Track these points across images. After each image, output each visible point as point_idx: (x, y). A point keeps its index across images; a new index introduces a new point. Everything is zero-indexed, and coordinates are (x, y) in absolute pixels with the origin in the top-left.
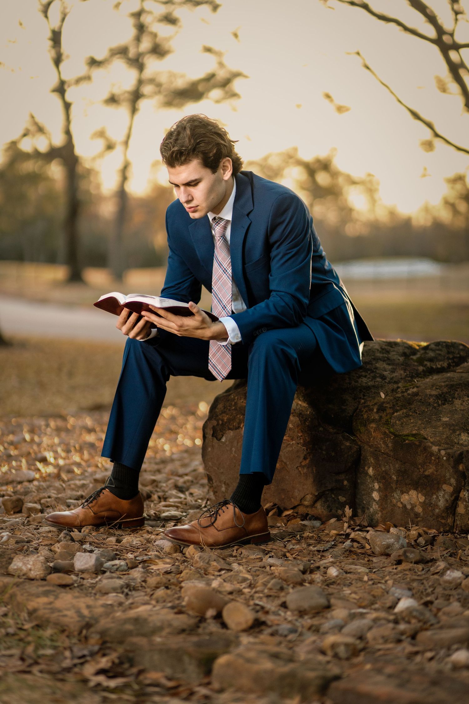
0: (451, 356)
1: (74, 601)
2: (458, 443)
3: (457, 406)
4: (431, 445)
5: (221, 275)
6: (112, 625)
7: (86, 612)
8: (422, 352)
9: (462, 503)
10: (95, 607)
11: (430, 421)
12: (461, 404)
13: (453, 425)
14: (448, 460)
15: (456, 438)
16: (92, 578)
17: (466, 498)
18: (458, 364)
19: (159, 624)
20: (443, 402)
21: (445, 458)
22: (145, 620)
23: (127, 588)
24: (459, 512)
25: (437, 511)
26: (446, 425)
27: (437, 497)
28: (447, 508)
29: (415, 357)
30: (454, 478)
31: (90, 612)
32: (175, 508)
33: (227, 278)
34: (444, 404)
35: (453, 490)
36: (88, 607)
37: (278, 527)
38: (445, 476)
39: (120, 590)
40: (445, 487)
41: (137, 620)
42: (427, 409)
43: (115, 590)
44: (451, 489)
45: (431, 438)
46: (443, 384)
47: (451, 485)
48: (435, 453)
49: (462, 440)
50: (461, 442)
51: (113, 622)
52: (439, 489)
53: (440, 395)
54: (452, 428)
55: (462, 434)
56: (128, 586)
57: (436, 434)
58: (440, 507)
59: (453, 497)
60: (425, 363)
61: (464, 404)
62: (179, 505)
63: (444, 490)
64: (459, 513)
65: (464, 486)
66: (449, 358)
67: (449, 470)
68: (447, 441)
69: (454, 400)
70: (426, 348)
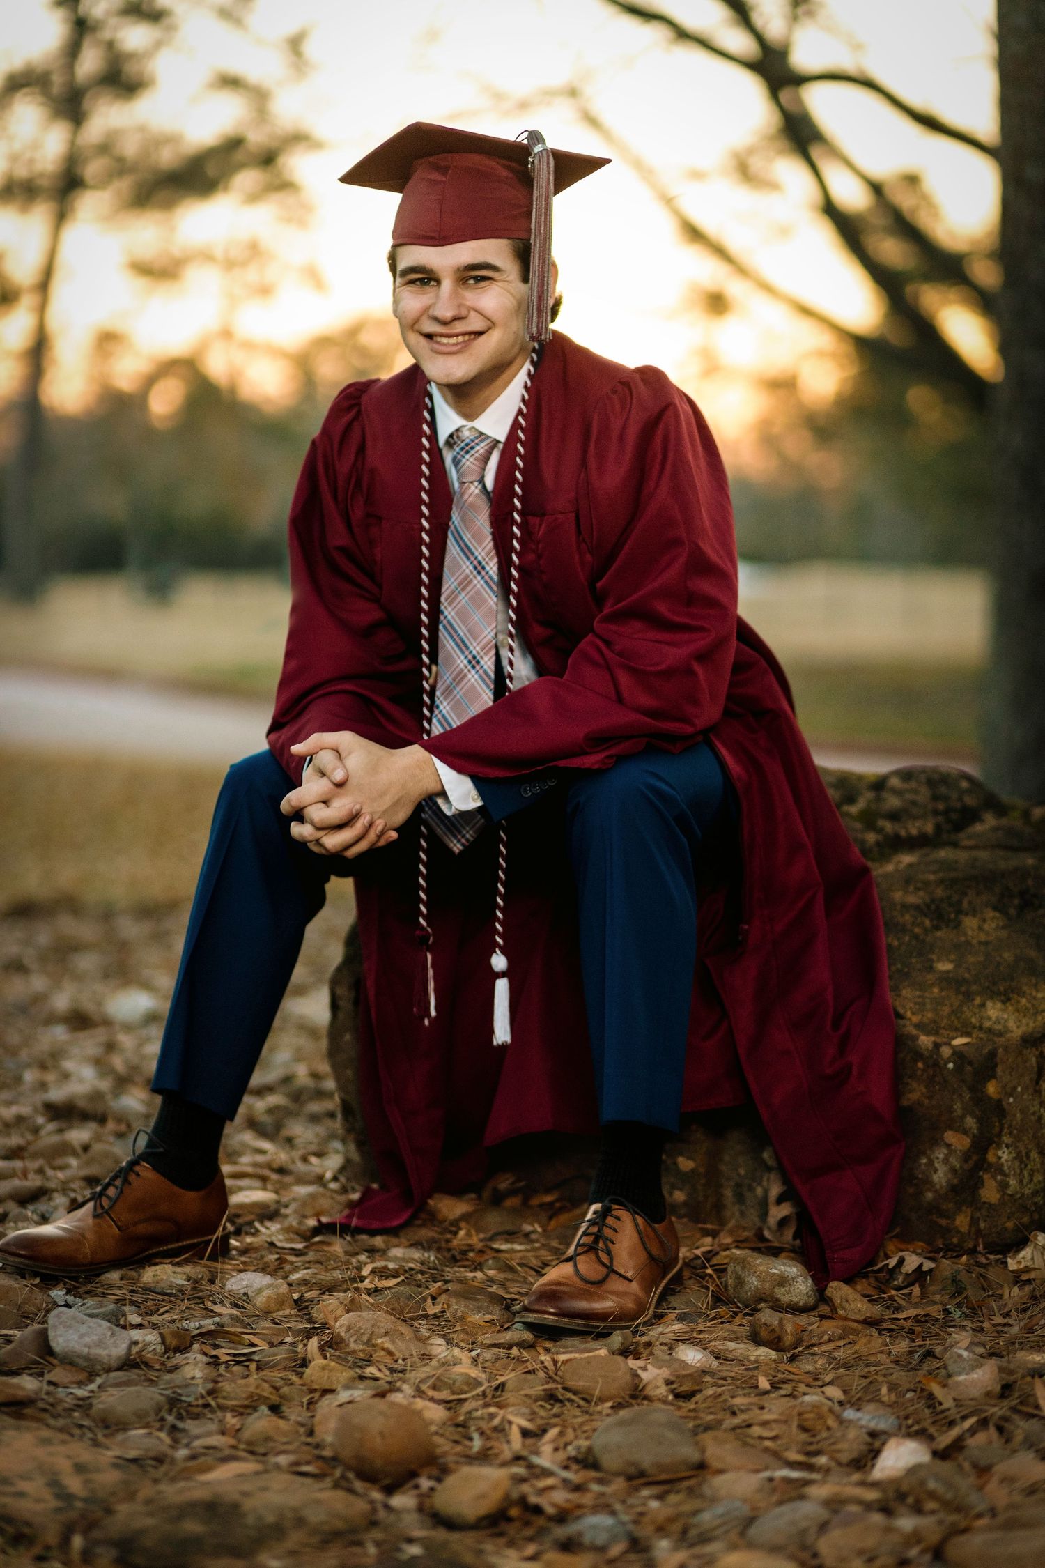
0: (941, 806)
1: (41, 1453)
2: (981, 1028)
3: (970, 933)
4: (914, 1032)
5: (467, 576)
6: (149, 1522)
7: (74, 1484)
8: (870, 795)
9: (994, 1177)
10: (97, 1470)
11: (906, 970)
12: (980, 928)
13: (965, 981)
14: (959, 1069)
15: (975, 1014)
16: (80, 1384)
17: (1002, 1165)
18: (959, 827)
19: (270, 1519)
20: (935, 923)
21: (951, 1066)
22: (235, 1507)
23: (170, 1412)
24: (983, 1200)
25: (929, 1195)
26: (948, 981)
27: (931, 1163)
28: (953, 1189)
29: (853, 809)
30: (973, 1115)
31: (86, 1482)
32: (258, 1183)
33: (485, 586)
34: (937, 928)
35: (971, 1146)
36: (80, 1468)
37: (527, 1235)
38: (950, 1110)
39: (153, 1418)
40: (949, 1136)
41: (213, 1509)
42: (898, 939)
43: (141, 1419)
44: (967, 1142)
45: (913, 1014)
46: (932, 877)
47: (965, 1132)
48: (926, 1054)
49: (989, 1018)
50: (987, 1024)
51: (150, 1514)
52: (936, 1142)
53: (928, 906)
54: (963, 989)
55: (989, 1004)
56: (173, 1402)
57: (924, 1004)
58: (938, 1187)
59: (971, 1163)
60: (881, 823)
61: (986, 927)
62: (266, 1172)
63: (948, 1146)
64: (984, 1203)
65: (999, 1135)
66: (936, 813)
67: (960, 1095)
68: (953, 1022)
69: (962, 917)
70: (879, 785)
